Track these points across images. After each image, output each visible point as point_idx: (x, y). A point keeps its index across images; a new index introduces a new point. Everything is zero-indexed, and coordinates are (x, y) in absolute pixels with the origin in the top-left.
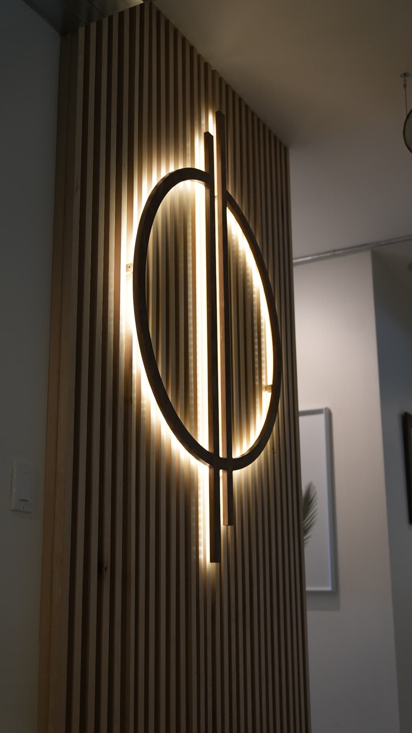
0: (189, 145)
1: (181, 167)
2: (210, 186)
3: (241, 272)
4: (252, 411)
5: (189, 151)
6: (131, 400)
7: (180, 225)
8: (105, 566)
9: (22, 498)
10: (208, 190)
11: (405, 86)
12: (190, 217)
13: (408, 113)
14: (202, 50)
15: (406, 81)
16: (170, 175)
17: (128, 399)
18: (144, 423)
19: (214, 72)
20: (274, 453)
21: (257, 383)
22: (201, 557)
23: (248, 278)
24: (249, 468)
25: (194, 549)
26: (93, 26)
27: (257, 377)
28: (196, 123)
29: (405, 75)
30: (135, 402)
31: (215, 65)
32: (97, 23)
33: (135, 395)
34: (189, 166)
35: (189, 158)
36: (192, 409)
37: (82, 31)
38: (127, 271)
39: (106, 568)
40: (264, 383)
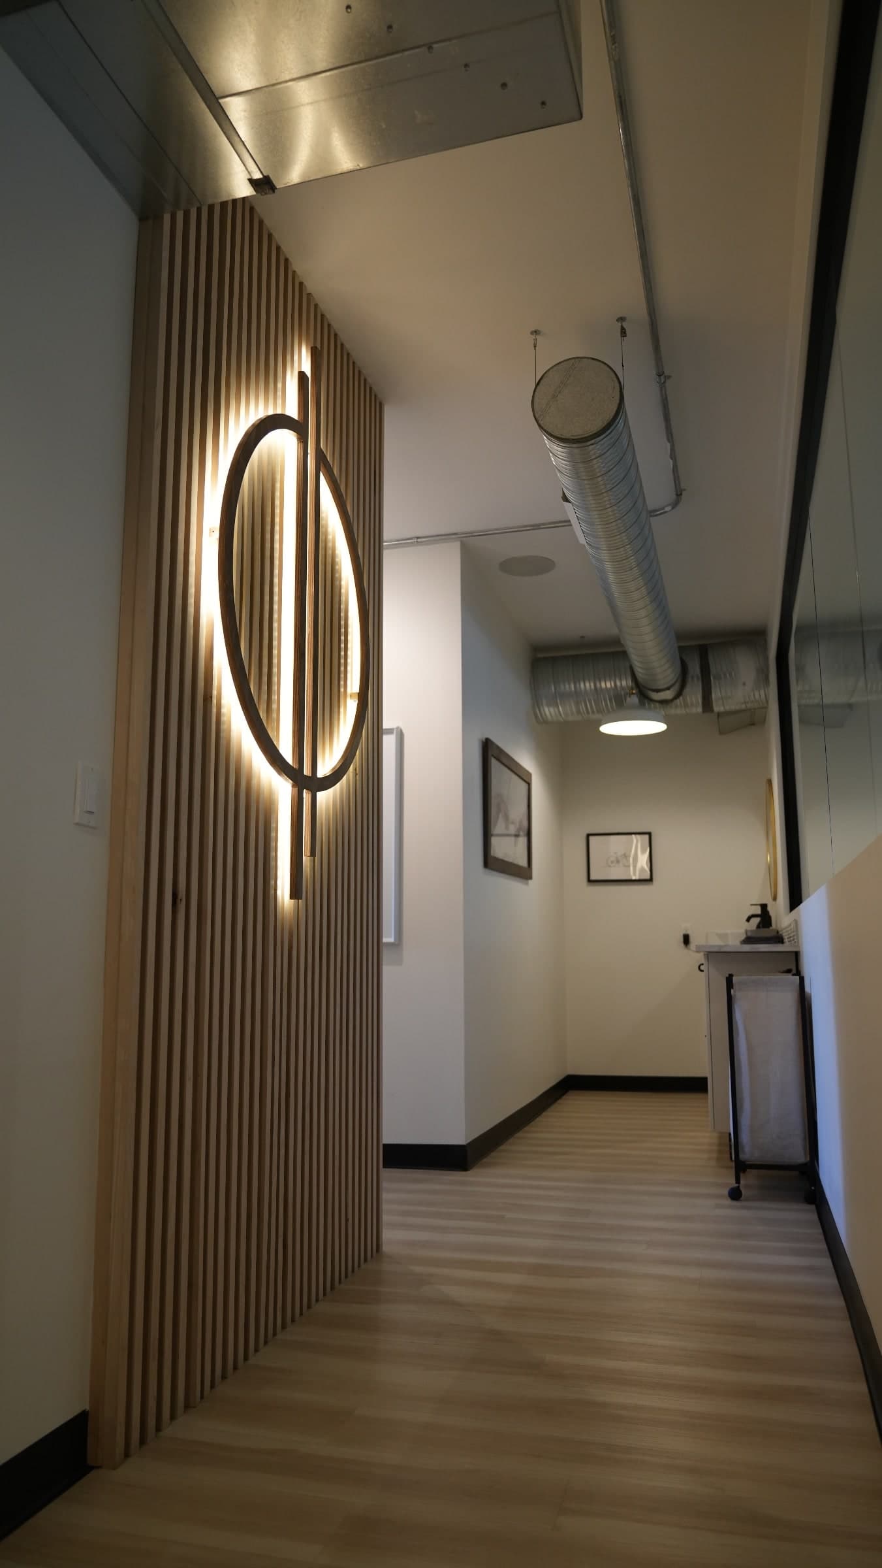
0: (280, 385)
1: (271, 412)
2: (303, 439)
3: (330, 552)
4: (336, 723)
5: (279, 393)
6: (211, 697)
7: (268, 485)
8: (179, 897)
9: (88, 810)
10: (301, 445)
11: (535, 346)
12: (278, 477)
13: (537, 381)
14: (297, 265)
15: (536, 339)
16: (261, 422)
17: (208, 698)
18: (224, 727)
19: (309, 295)
20: (356, 774)
21: (342, 690)
22: (279, 892)
23: (337, 560)
24: (330, 791)
25: (272, 882)
26: (180, 215)
27: (342, 683)
28: (289, 358)
29: (536, 332)
30: (215, 701)
31: (310, 287)
32: (184, 214)
33: (215, 693)
34: (279, 411)
35: (279, 401)
36: (275, 715)
37: (167, 218)
38: (210, 536)
39: (181, 900)
40: (349, 691)
